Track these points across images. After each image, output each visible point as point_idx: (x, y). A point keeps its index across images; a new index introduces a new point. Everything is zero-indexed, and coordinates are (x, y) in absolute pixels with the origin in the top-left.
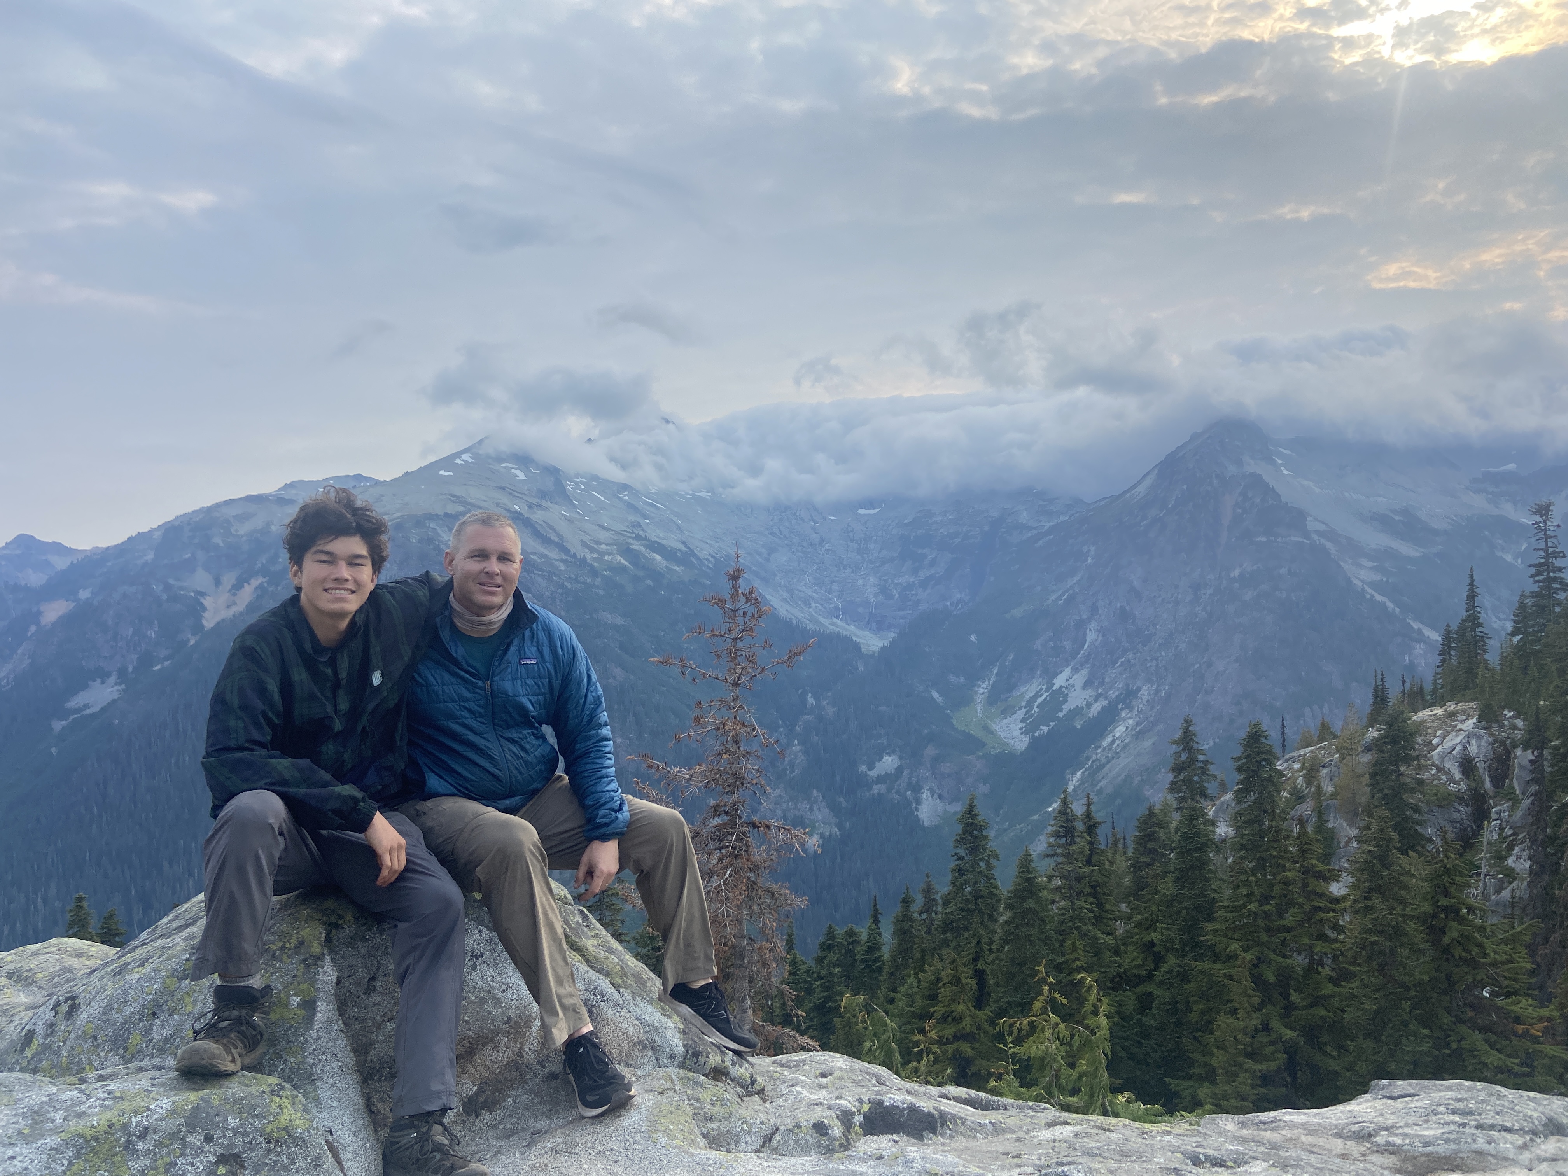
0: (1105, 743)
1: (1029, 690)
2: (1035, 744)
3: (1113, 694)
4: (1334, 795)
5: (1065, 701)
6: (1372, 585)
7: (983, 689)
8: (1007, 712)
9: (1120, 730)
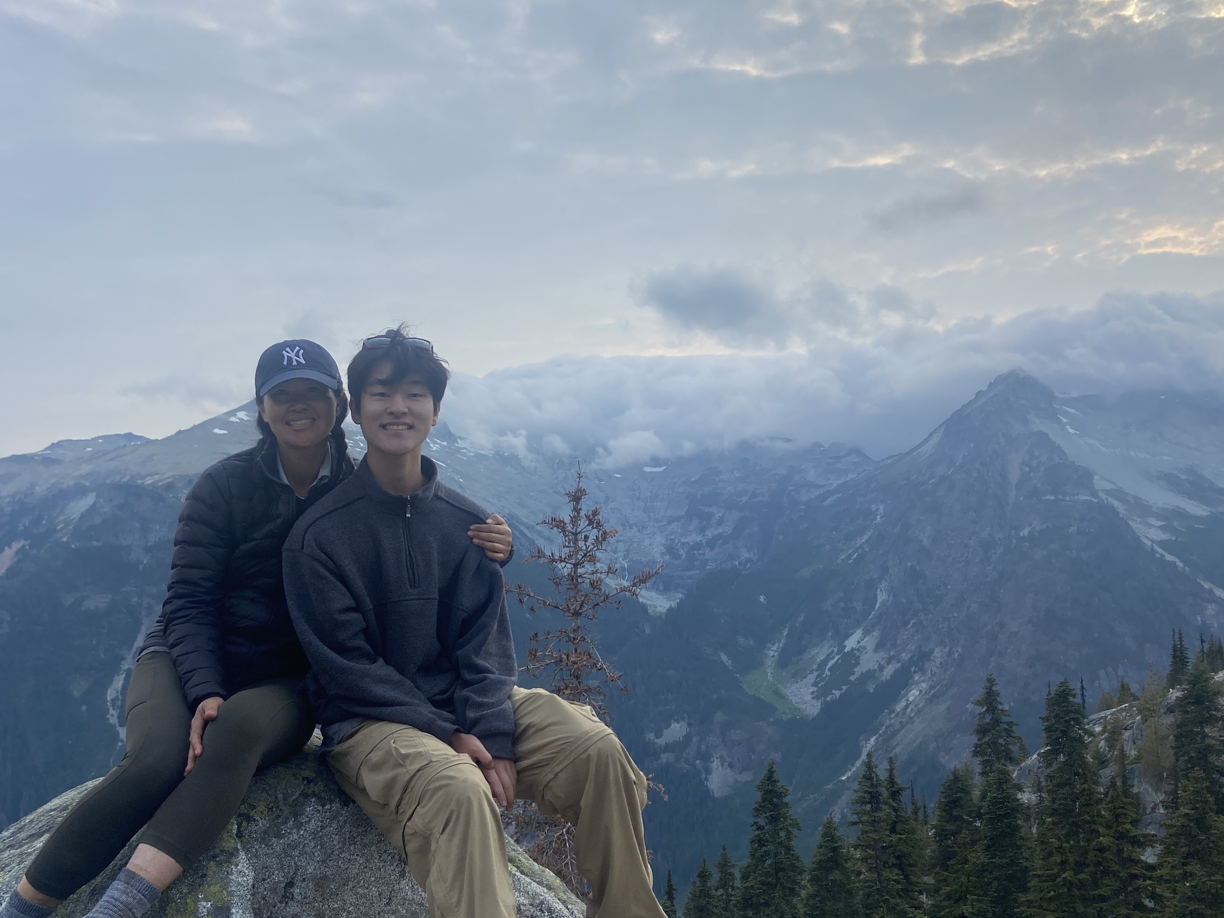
0: (899, 708)
1: (820, 652)
2: (827, 708)
3: (905, 656)
4: (1138, 759)
5: (858, 664)
6: (1161, 543)
7: (773, 651)
8: (798, 675)
9: (913, 694)
